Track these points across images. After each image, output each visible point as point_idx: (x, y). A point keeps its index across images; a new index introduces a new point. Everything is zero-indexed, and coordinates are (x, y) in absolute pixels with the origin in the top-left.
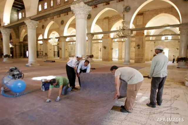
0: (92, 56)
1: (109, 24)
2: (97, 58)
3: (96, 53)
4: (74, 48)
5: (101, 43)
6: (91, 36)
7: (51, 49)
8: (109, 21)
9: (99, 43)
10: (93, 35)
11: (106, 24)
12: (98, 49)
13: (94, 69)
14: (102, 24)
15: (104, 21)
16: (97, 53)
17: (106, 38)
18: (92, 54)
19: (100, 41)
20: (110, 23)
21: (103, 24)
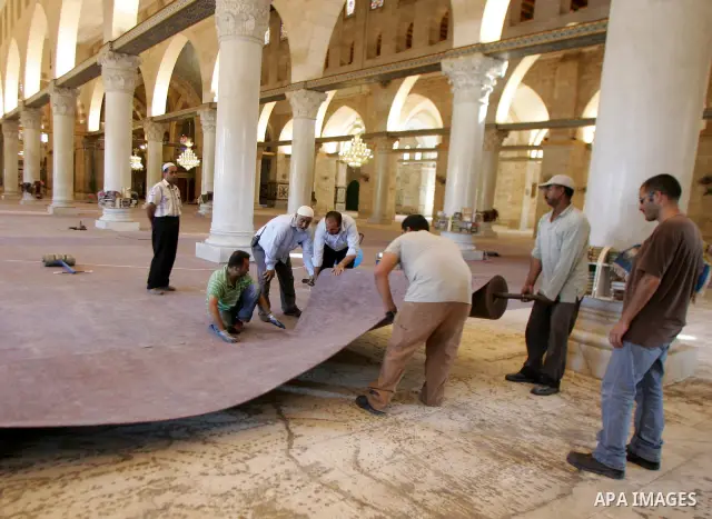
0: (491, 216)
1: (580, 85)
2: (514, 224)
3: (513, 203)
4: (414, 177)
5: (536, 159)
6: (496, 138)
7: (326, 178)
8: (581, 72)
9: (531, 159)
10: (503, 130)
11: (566, 83)
12: (523, 186)
13: (496, 255)
14: (548, 83)
15: (558, 71)
16: (517, 203)
17: (562, 144)
18: (495, 206)
19: (534, 154)
20: (584, 77)
21: (553, 81)
